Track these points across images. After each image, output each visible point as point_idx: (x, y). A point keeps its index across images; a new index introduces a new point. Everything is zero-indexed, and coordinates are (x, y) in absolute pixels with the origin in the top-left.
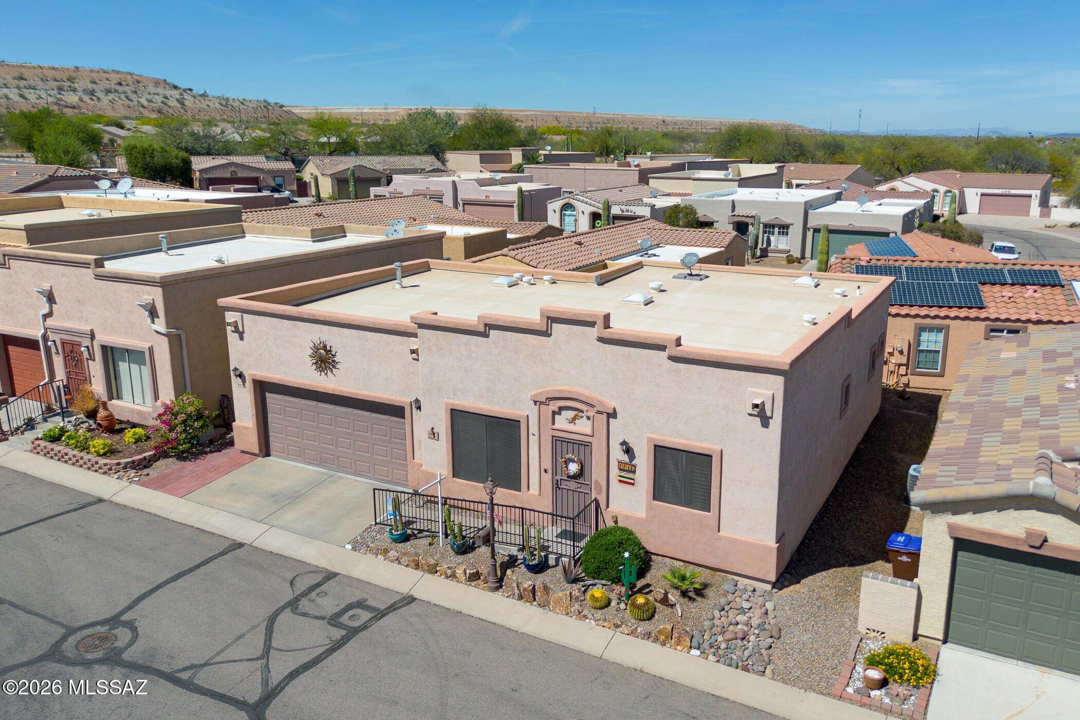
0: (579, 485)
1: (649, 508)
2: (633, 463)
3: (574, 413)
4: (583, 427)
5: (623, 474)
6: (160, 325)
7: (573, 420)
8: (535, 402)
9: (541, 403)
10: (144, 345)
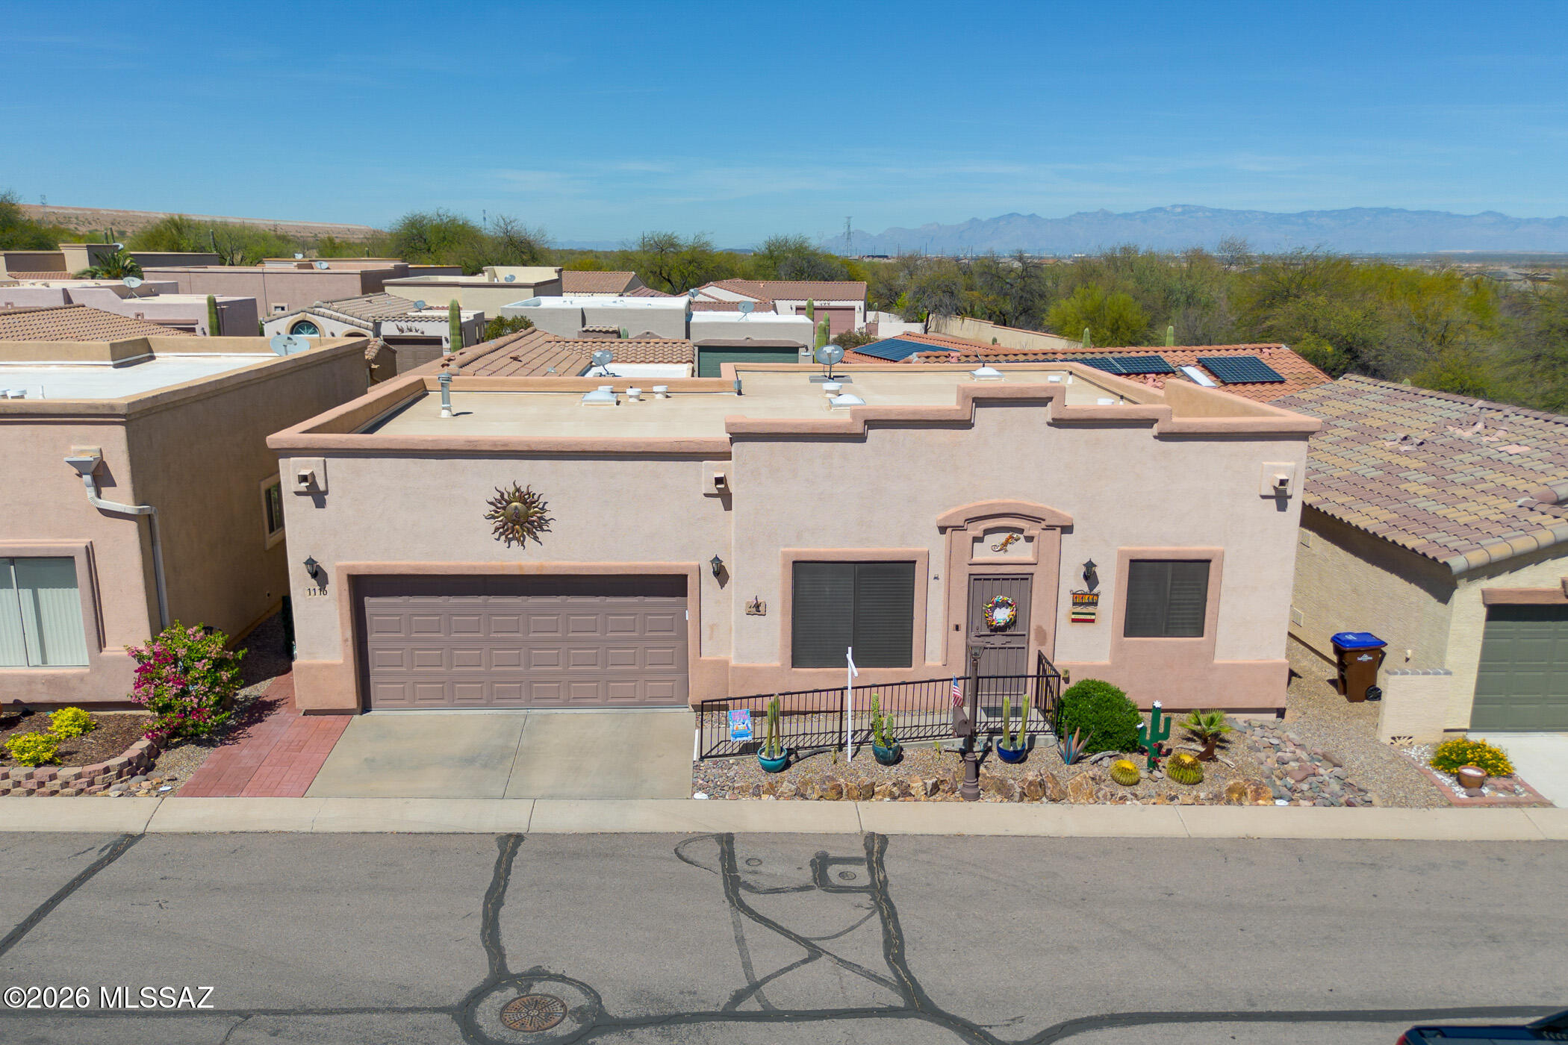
0: (1009, 639)
1: (1117, 649)
2: (1095, 591)
3: (1007, 535)
4: (1020, 552)
5: (1079, 609)
6: (120, 498)
7: (1004, 547)
8: (943, 530)
9: (956, 528)
10: (72, 544)
